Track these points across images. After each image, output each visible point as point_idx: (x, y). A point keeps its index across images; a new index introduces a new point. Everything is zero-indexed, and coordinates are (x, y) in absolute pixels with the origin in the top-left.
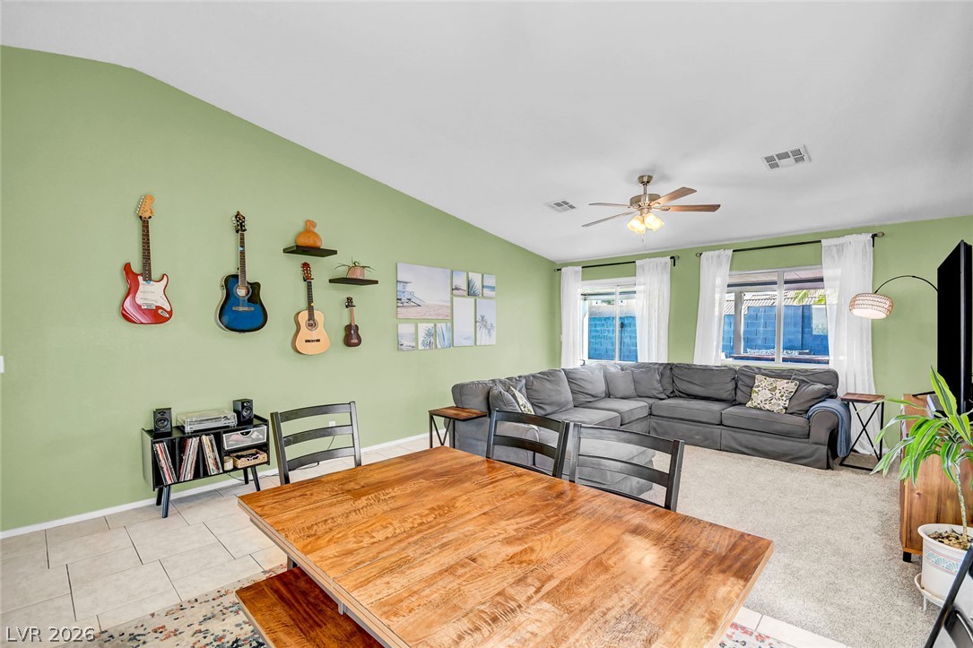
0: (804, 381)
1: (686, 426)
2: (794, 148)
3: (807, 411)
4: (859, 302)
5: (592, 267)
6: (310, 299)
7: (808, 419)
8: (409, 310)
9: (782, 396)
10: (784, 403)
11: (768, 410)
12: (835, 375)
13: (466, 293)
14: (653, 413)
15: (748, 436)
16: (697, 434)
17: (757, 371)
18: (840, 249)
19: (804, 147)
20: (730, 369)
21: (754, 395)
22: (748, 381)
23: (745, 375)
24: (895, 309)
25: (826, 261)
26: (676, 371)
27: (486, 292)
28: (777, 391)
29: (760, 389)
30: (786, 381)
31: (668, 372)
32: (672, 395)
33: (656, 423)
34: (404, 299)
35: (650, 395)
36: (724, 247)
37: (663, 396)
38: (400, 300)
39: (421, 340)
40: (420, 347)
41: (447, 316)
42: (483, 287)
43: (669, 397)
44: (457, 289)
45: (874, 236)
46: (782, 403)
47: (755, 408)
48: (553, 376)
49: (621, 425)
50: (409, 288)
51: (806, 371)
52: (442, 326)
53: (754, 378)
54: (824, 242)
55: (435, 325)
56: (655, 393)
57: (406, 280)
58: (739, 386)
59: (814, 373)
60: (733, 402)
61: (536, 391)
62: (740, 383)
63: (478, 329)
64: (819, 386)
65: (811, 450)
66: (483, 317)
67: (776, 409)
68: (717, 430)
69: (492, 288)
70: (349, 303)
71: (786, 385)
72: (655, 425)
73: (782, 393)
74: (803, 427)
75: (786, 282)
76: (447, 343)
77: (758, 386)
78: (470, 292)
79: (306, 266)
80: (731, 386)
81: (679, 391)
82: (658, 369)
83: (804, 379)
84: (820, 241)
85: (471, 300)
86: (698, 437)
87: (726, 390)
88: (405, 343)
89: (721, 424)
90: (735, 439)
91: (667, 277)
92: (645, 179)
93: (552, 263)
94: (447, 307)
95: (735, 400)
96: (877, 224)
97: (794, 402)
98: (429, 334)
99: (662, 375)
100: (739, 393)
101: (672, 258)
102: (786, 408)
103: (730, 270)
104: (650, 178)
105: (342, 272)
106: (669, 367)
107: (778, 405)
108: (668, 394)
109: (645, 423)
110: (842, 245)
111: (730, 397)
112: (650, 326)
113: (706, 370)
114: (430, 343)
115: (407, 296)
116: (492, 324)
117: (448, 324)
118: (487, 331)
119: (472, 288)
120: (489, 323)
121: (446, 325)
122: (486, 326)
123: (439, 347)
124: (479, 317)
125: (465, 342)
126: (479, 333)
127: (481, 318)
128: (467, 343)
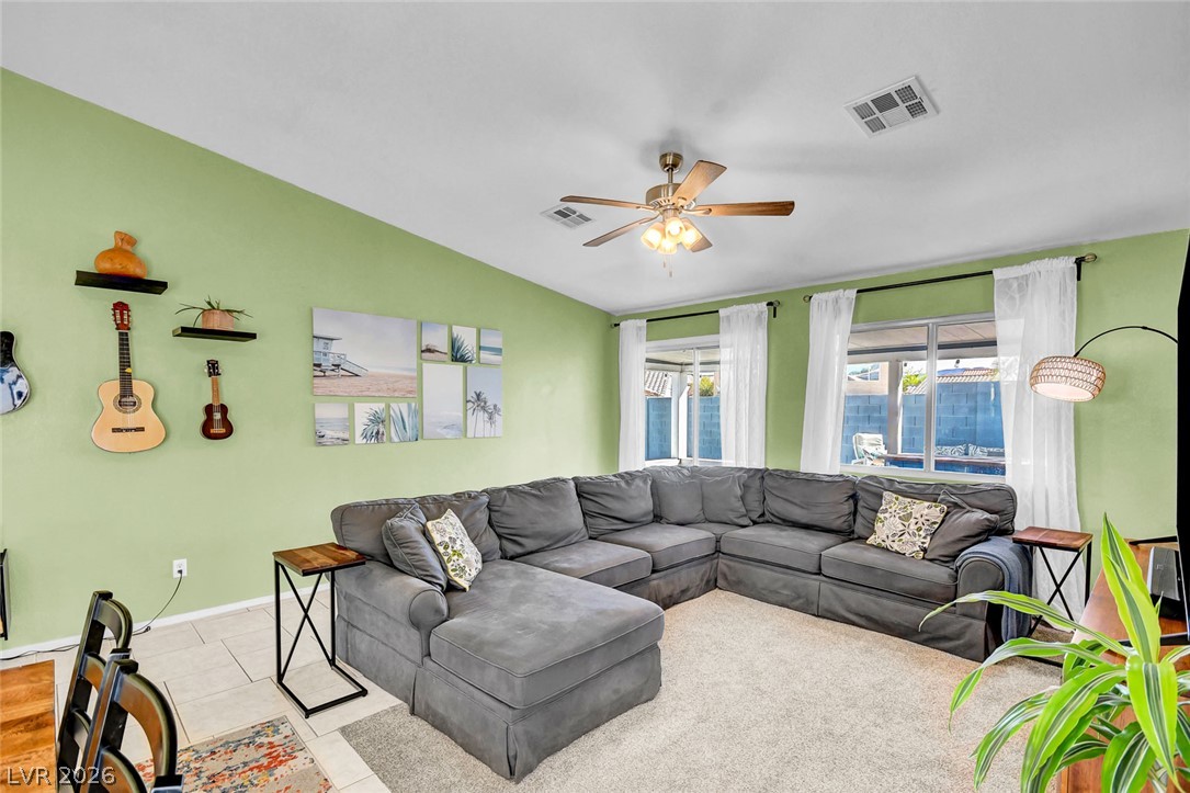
0: (956, 505)
1: (769, 573)
2: (899, 86)
3: (954, 557)
4: (1047, 372)
5: (660, 320)
6: (125, 360)
7: (957, 571)
8: (335, 381)
9: (919, 529)
10: (922, 540)
11: (897, 552)
12: (1010, 496)
13: (448, 358)
14: (724, 549)
15: (860, 595)
16: (785, 586)
17: (886, 485)
18: (1024, 282)
19: (917, 78)
20: (847, 481)
21: (878, 525)
22: (872, 501)
23: (867, 491)
24: (1108, 384)
25: (1000, 305)
26: (769, 481)
27: (485, 355)
28: (913, 521)
29: (887, 515)
30: (927, 504)
31: (757, 483)
32: (761, 520)
33: (728, 566)
34: (326, 364)
35: (724, 519)
36: (845, 286)
37: (745, 521)
38: (319, 365)
39: (359, 429)
40: (359, 440)
41: (410, 392)
42: (480, 348)
43: (755, 523)
44: (429, 350)
45: (1079, 262)
46: (918, 541)
47: (878, 547)
48: (548, 490)
49: (654, 572)
50: (335, 348)
51: (965, 487)
53: (881, 497)
54: (998, 274)
55: (388, 407)
56: (732, 517)
57: (331, 336)
58: (859, 508)
59: (976, 491)
60: (848, 535)
61: (507, 514)
62: (861, 503)
63: (470, 412)
64: (979, 515)
65: (958, 626)
66: (478, 395)
67: (908, 550)
68: (814, 582)
69: (498, 351)
70: (213, 368)
71: (926, 511)
72: (725, 569)
73: (920, 525)
74: (948, 587)
75: (941, 347)
76: (409, 433)
77: (886, 511)
78: (457, 356)
79: (121, 307)
80: (847, 507)
81: (772, 514)
82: (739, 477)
83: (955, 501)
84: (991, 272)
85: (459, 367)
86: (785, 592)
87: (836, 515)
88: (329, 433)
89: (819, 573)
90: (841, 600)
91: (762, 334)
92: (670, 160)
93: (608, 315)
94: (412, 378)
95: (853, 532)
96: (1086, 240)
97: (938, 540)
98: (377, 419)
99: (745, 487)
100: (859, 520)
101: (769, 304)
102: (925, 550)
103: (853, 323)
104: (677, 157)
105: (192, 319)
106: (760, 475)
107: (912, 544)
108: (755, 517)
109: (708, 565)
110: (1026, 277)
111: (845, 526)
112: (737, 411)
113: (811, 480)
114: (378, 433)
115: (333, 360)
116: (495, 406)
117: (413, 405)
118: (486, 415)
119: (459, 349)
120: (490, 404)
121: (409, 406)
122: (484, 408)
123: (396, 439)
124: (471, 395)
125: (444, 432)
126: (471, 419)
127: (475, 396)
128: (450, 434)
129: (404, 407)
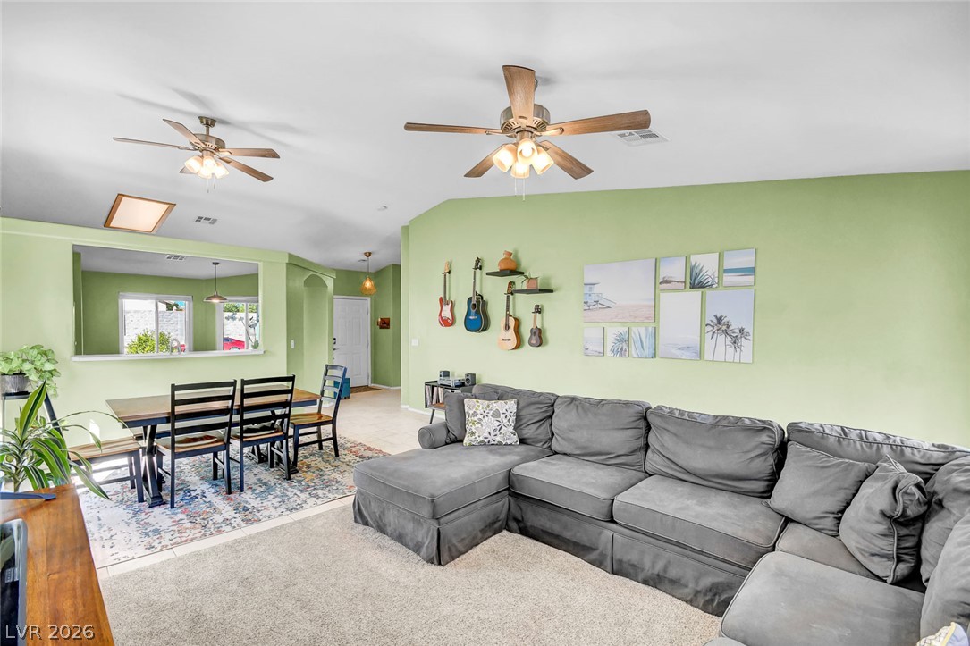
6: (507, 308)
8: (596, 313)
13: (685, 286)
34: (591, 302)
38: (586, 302)
39: (609, 346)
40: (608, 353)
41: (647, 318)
42: (722, 271)
44: (666, 282)
50: (596, 289)
52: (639, 331)
55: (630, 329)
57: (594, 282)
63: (708, 336)
66: (719, 320)
70: (538, 310)
76: (647, 352)
78: (696, 283)
79: (511, 283)
85: (697, 293)
88: (592, 348)
94: (650, 306)
98: (620, 339)
114: (622, 349)
115: (594, 298)
116: (742, 330)
117: (650, 329)
118: (729, 339)
119: (697, 276)
120: (735, 327)
121: (647, 329)
122: (726, 332)
123: (635, 356)
124: (710, 318)
125: (679, 353)
126: (709, 343)
127: (715, 321)
128: (685, 355)
129: (642, 330)
